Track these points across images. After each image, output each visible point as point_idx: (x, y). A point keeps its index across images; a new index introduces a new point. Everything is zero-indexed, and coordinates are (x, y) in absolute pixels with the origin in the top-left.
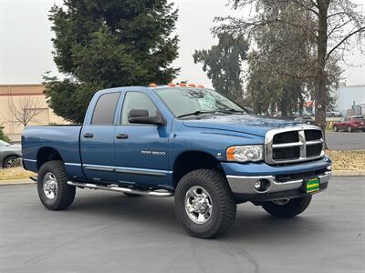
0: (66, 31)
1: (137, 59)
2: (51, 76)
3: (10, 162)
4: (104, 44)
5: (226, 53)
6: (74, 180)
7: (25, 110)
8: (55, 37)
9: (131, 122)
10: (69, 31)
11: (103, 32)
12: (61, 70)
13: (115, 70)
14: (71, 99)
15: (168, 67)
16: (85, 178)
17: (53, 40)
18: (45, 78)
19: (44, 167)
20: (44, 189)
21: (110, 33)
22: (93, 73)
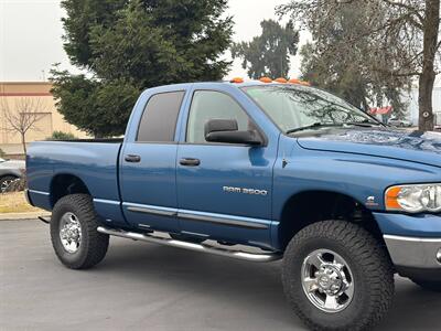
0: (82, 8)
1: (177, 47)
2: (60, 69)
3: (5, 183)
4: (135, 26)
5: (272, 46)
6: (107, 226)
7: (23, 114)
8: (67, 17)
9: (209, 139)
10: (87, 8)
11: (132, 10)
12: (73, 62)
13: (149, 62)
14: (88, 101)
15: (218, 60)
16: (125, 223)
17: (63, 20)
18: (52, 71)
19: (60, 203)
20: (62, 237)
21: (142, 11)
22: (119, 66)
